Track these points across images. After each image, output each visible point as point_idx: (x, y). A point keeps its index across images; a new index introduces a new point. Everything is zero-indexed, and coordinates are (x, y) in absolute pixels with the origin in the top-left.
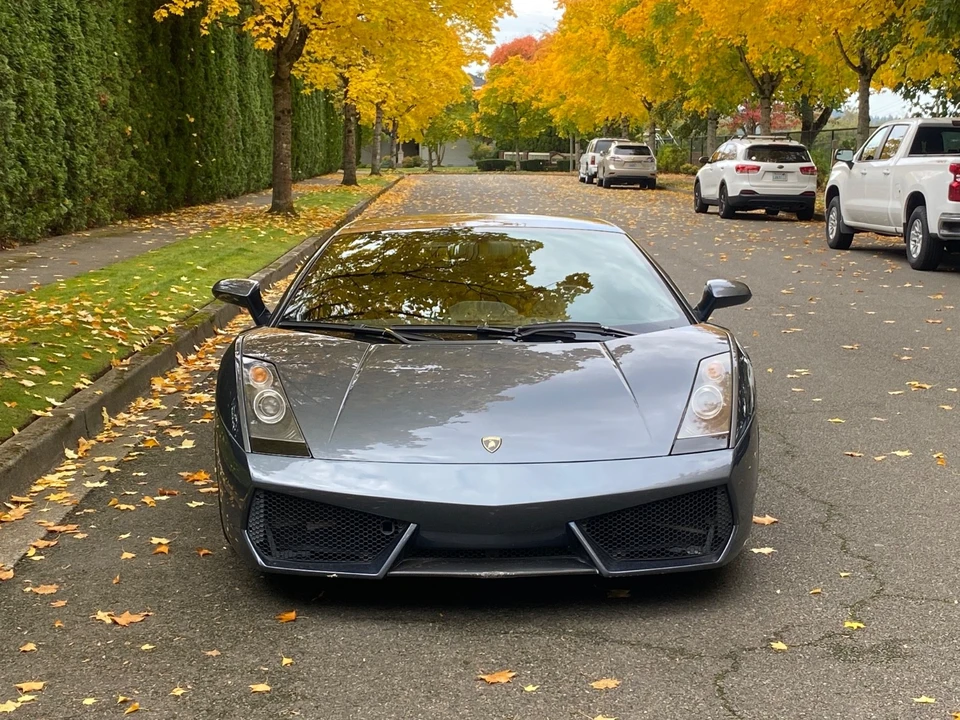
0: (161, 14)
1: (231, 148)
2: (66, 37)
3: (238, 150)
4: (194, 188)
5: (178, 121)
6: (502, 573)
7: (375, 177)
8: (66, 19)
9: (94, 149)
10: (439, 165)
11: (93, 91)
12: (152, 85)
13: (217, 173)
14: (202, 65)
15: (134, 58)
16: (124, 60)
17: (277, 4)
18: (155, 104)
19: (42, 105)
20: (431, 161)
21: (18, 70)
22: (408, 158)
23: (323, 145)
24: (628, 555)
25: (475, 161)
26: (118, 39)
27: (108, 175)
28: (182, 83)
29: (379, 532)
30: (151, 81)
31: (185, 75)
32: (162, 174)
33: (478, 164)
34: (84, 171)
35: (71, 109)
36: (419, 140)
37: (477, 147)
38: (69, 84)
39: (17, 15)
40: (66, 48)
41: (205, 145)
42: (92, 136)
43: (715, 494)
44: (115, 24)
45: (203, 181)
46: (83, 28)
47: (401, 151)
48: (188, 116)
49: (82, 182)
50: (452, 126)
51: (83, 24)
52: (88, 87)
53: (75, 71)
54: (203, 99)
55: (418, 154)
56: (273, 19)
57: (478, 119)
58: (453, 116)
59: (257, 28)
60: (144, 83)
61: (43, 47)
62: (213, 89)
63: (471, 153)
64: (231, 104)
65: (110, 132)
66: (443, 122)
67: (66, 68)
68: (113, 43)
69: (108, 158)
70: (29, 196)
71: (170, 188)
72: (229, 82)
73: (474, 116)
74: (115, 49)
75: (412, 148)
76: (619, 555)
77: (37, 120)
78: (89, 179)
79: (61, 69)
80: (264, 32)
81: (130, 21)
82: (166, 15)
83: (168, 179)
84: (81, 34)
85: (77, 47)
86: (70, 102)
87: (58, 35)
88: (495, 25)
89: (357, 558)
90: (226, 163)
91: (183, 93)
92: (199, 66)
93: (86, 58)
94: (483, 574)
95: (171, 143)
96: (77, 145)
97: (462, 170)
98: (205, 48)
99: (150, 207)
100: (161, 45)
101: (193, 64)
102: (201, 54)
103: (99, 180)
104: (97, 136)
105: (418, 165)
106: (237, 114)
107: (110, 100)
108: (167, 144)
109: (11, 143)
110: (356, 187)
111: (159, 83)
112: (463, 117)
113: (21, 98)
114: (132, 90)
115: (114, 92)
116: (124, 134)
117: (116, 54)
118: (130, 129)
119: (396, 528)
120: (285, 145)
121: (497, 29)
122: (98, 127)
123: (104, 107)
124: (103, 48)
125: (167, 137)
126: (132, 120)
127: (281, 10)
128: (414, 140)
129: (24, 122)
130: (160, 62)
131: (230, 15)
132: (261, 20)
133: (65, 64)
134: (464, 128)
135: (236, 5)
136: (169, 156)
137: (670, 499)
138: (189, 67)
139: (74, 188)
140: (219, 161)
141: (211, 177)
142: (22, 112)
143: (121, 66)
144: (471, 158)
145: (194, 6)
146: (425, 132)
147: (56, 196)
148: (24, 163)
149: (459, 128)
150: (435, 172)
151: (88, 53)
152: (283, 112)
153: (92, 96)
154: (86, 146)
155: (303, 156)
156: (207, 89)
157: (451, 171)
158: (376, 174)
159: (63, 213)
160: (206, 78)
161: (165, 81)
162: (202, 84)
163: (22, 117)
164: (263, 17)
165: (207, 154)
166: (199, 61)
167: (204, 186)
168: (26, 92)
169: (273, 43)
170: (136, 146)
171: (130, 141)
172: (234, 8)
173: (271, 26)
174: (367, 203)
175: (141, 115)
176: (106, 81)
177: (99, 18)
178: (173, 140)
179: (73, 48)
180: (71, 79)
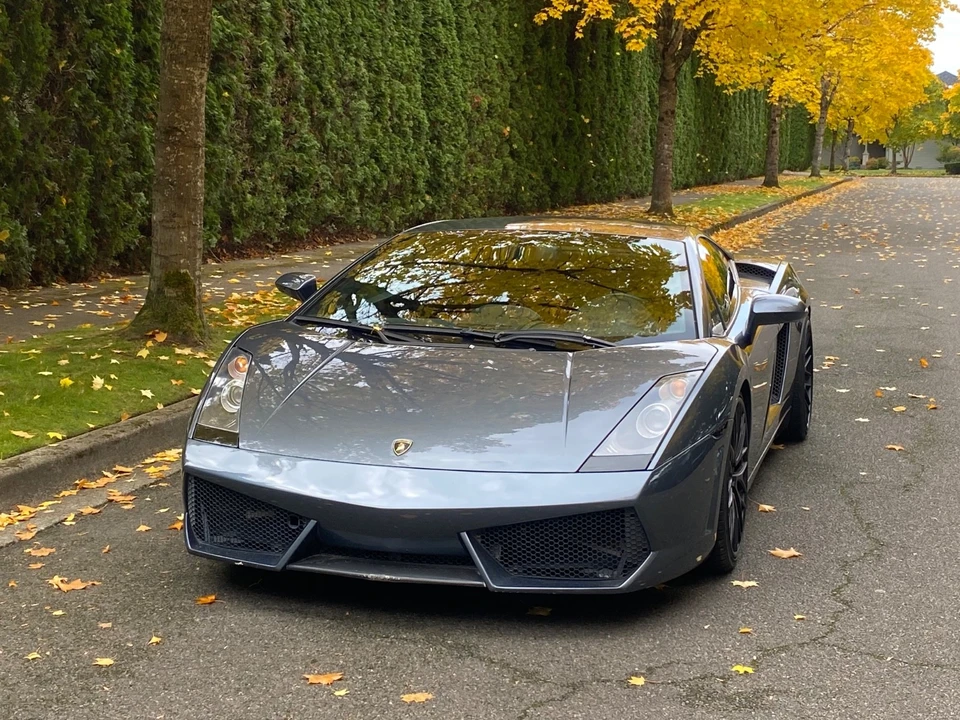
0: (540, 18)
1: (636, 149)
2: (439, 41)
3: (644, 149)
4: (586, 188)
5: (569, 122)
6: (387, 577)
7: (814, 178)
8: (440, 23)
9: (464, 147)
10: (906, 167)
11: (466, 92)
12: (539, 87)
13: (616, 174)
14: (604, 67)
15: (518, 62)
16: (505, 62)
17: (652, 6)
18: (540, 105)
19: (402, 106)
20: (895, 163)
21: (377, 73)
22: (873, 159)
23: (761, 146)
24: (525, 572)
25: (943, 164)
26: (500, 42)
27: (479, 174)
28: (578, 85)
29: (286, 525)
30: (539, 83)
31: (582, 76)
32: (547, 173)
33: (946, 167)
34: (450, 169)
35: (439, 110)
36: (883, 141)
37: (946, 149)
38: (439, 86)
39: (381, 21)
40: (438, 52)
41: (603, 145)
42: (462, 136)
43: (623, 516)
44: (498, 28)
45: (598, 180)
46: (458, 32)
47: (866, 152)
48: (583, 117)
49: (448, 180)
50: (918, 126)
51: (459, 29)
52: (459, 90)
53: (445, 73)
54: (603, 100)
55: (885, 156)
56: (645, 21)
57: (947, 120)
58: (920, 116)
59: (629, 29)
60: (529, 85)
61: (410, 51)
62: (616, 90)
63: (939, 155)
64: (640, 104)
65: (484, 132)
66: (910, 123)
67: (437, 71)
68: (494, 46)
69: (481, 157)
70: (384, 191)
71: (555, 187)
72: (638, 84)
73: (943, 116)
74: (495, 52)
75: (877, 149)
76: (515, 571)
77: (396, 120)
78: (456, 176)
79: (432, 72)
80: (635, 34)
81: (516, 25)
82: (546, 19)
83: (554, 178)
84: (456, 39)
85: (451, 51)
86: (439, 103)
87: (428, 39)
88: (938, 21)
89: (270, 549)
90: (628, 163)
91: (578, 94)
92: (601, 68)
93: (459, 61)
94: (370, 576)
95: (558, 144)
96: (443, 144)
97: (929, 173)
98: (609, 50)
99: (529, 205)
100: (554, 48)
101: (593, 66)
102: (604, 56)
103: (468, 178)
104: (468, 135)
105: (884, 167)
106: (646, 115)
107: (485, 102)
108: (554, 145)
109: (364, 142)
110: (777, 189)
111: (550, 85)
112: (932, 117)
113: (377, 99)
114: (512, 91)
115: (492, 94)
116: (501, 135)
117: (496, 57)
118: (508, 129)
119: (301, 523)
120: (666, 146)
121: (941, 26)
122: (470, 127)
123: (477, 108)
124: (481, 52)
125: (554, 138)
126: (511, 120)
127: (655, 11)
128: (878, 141)
129: (380, 121)
130: (551, 65)
131: (602, 17)
132: (634, 22)
133: (436, 67)
134: (932, 128)
135: (609, 8)
136: (556, 156)
137: (570, 517)
138: (588, 69)
139: (439, 185)
140: (620, 161)
141: (608, 177)
142: (378, 113)
143: (503, 68)
144: (939, 160)
145: (572, 9)
146: (890, 132)
147: (414, 192)
148: (378, 160)
149: (927, 128)
150: (900, 175)
151: (462, 56)
152: (666, 113)
153: (464, 99)
154: (455, 146)
155: (733, 157)
156: (609, 91)
157: (916, 174)
158: (816, 176)
159: (420, 208)
160: (609, 80)
161: (557, 82)
162: (602, 85)
163: (378, 117)
164: (635, 19)
165: (604, 155)
166: (601, 63)
167: (599, 186)
168: (384, 93)
169: (644, 45)
170: (515, 146)
171: (509, 141)
172: (607, 11)
173: (642, 28)
174: (776, 205)
175: (522, 116)
176: (482, 83)
177: (478, 23)
178: (561, 140)
179: (446, 52)
180: (442, 82)
